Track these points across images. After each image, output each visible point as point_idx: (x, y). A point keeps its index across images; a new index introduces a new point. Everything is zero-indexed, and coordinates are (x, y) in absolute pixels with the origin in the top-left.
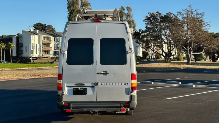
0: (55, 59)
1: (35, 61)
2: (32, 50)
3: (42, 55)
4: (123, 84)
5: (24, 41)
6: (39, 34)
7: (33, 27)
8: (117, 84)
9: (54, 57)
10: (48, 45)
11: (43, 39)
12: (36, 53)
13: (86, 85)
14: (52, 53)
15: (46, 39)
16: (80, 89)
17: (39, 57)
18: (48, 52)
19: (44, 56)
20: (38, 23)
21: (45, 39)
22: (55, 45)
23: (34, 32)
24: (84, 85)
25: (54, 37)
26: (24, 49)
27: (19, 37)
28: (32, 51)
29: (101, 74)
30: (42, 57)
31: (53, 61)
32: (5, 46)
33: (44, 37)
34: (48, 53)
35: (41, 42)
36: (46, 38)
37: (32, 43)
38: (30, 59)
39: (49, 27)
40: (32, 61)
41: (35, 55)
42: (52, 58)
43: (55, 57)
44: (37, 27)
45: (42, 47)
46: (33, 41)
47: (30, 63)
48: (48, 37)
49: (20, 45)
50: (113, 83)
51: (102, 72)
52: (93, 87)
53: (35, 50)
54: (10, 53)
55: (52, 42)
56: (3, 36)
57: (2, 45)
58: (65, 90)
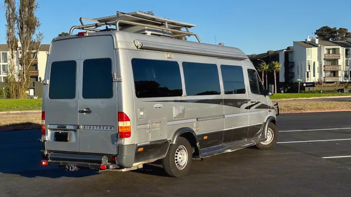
0: (346, 85)
1: (311, 89)
2: (308, 70)
3: (324, 79)
4: (109, 127)
5: (296, 58)
6: (319, 45)
7: (316, 34)
8: (102, 127)
9: (344, 81)
10: (335, 62)
11: (326, 52)
12: (314, 76)
13: (68, 127)
14: (342, 75)
15: (331, 53)
16: (62, 133)
17: (319, 83)
18: (335, 73)
19: (327, 81)
20: (324, 27)
21: (329, 53)
22: (347, 61)
23: (311, 43)
24: (65, 127)
25: (345, 48)
26: (295, 70)
27: (288, 53)
28: (308, 72)
29: (83, 112)
30: (324, 82)
31: (342, 88)
32: (267, 68)
33: (329, 50)
34: (334, 76)
35: (323, 57)
36: (331, 51)
37: (307, 59)
38: (305, 85)
39: (342, 31)
40: (307, 89)
41: (312, 79)
42: (342, 83)
43: (347, 81)
44: (321, 34)
45: (324, 66)
46: (310, 56)
47: (304, 91)
48: (334, 49)
49: (290, 65)
50: (97, 126)
51: (85, 110)
52: (75, 131)
53: (312, 70)
54: (274, 77)
55: (341, 57)
56: (268, 52)
57: (263, 65)
58: (47, 134)
